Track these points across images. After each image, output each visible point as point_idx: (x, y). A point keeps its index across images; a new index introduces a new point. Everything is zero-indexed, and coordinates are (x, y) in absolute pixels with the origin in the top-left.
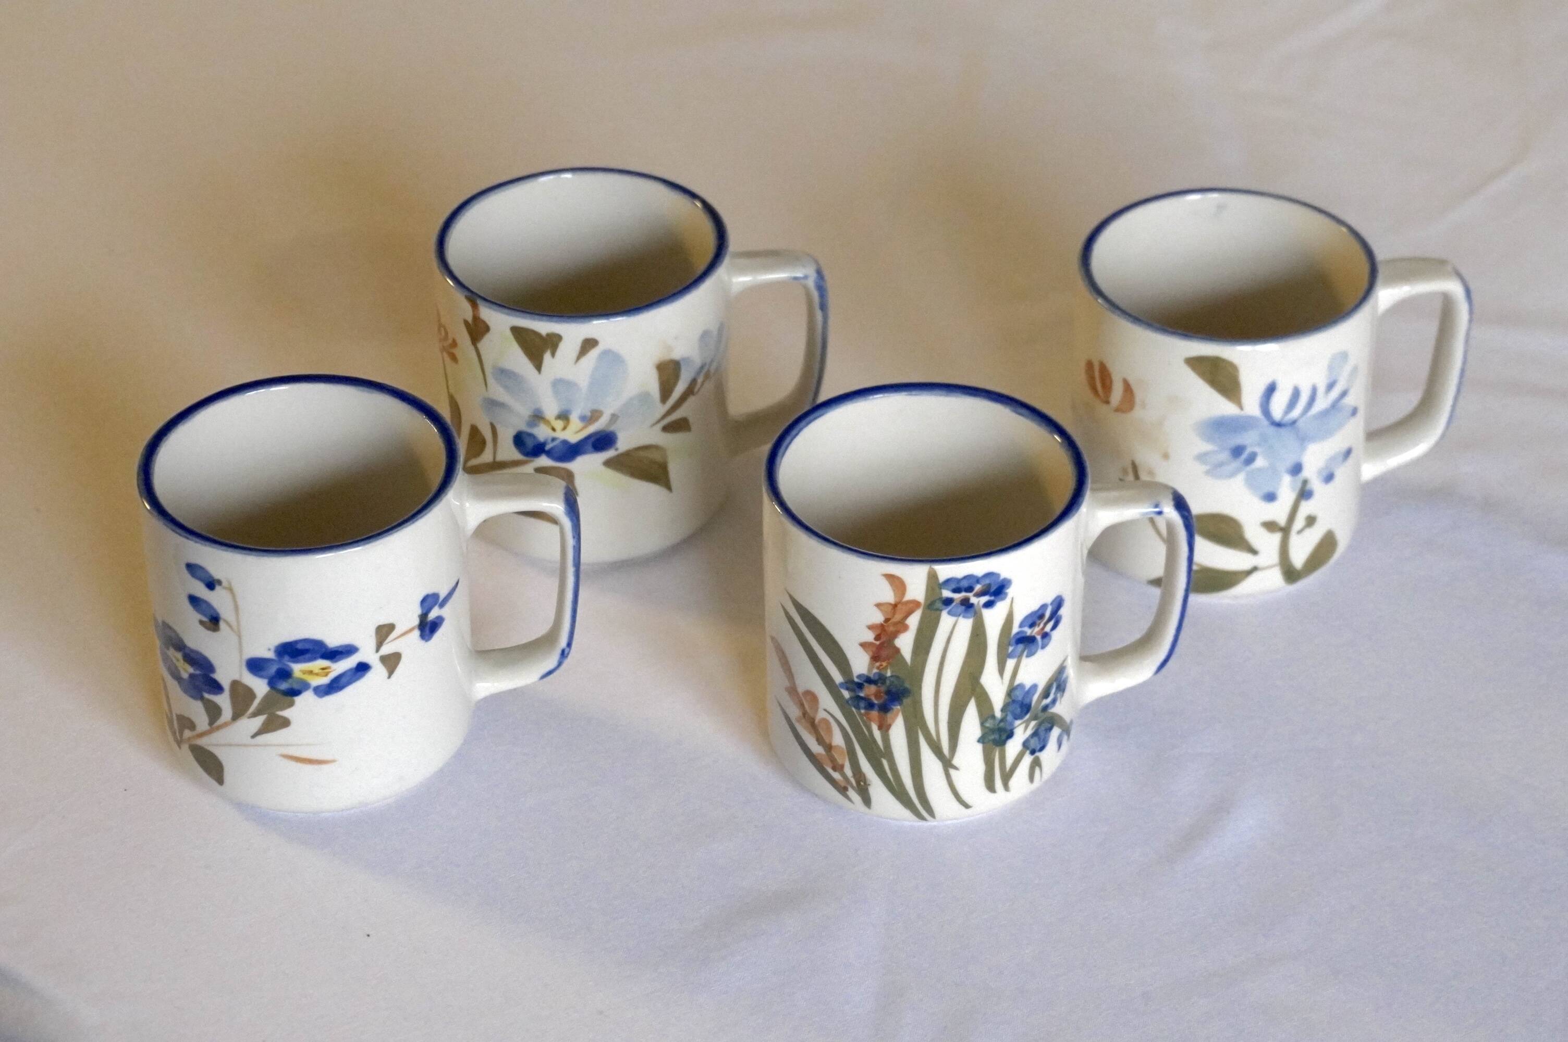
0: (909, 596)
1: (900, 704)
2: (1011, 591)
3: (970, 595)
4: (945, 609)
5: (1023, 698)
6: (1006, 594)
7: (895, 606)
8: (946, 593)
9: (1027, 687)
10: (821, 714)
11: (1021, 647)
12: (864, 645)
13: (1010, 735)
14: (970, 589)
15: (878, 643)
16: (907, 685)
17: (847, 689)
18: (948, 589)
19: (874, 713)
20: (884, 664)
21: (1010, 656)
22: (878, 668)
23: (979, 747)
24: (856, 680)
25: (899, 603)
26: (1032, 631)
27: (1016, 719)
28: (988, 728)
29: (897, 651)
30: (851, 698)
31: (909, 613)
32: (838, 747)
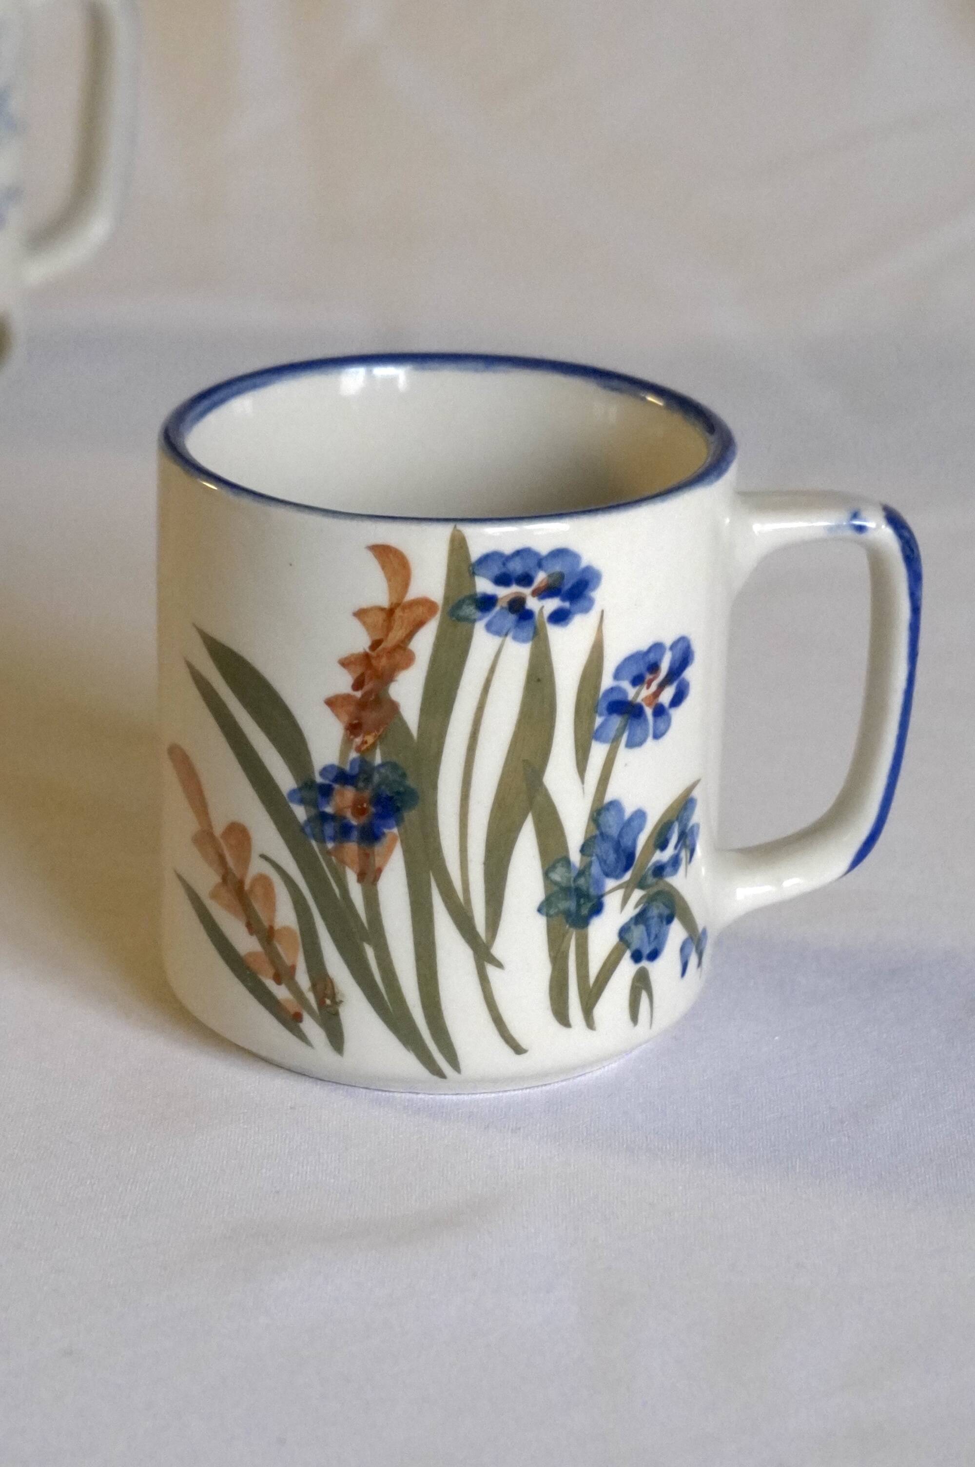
0: (414, 592)
1: (398, 824)
2: (601, 596)
3: (526, 591)
4: (480, 619)
5: (620, 835)
6: (591, 602)
7: (390, 612)
8: (484, 586)
9: (629, 811)
10: (257, 867)
11: (617, 721)
12: (332, 703)
13: (597, 909)
14: (526, 580)
15: (358, 694)
16: (411, 782)
17: (302, 802)
18: (484, 576)
19: (352, 848)
20: (370, 739)
21: (597, 736)
22: (358, 749)
23: (540, 923)
24: (319, 779)
25: (398, 605)
26: (638, 694)
27: (607, 875)
28: (556, 883)
29: (394, 707)
30: (309, 820)
31: (419, 624)
32: (287, 929)
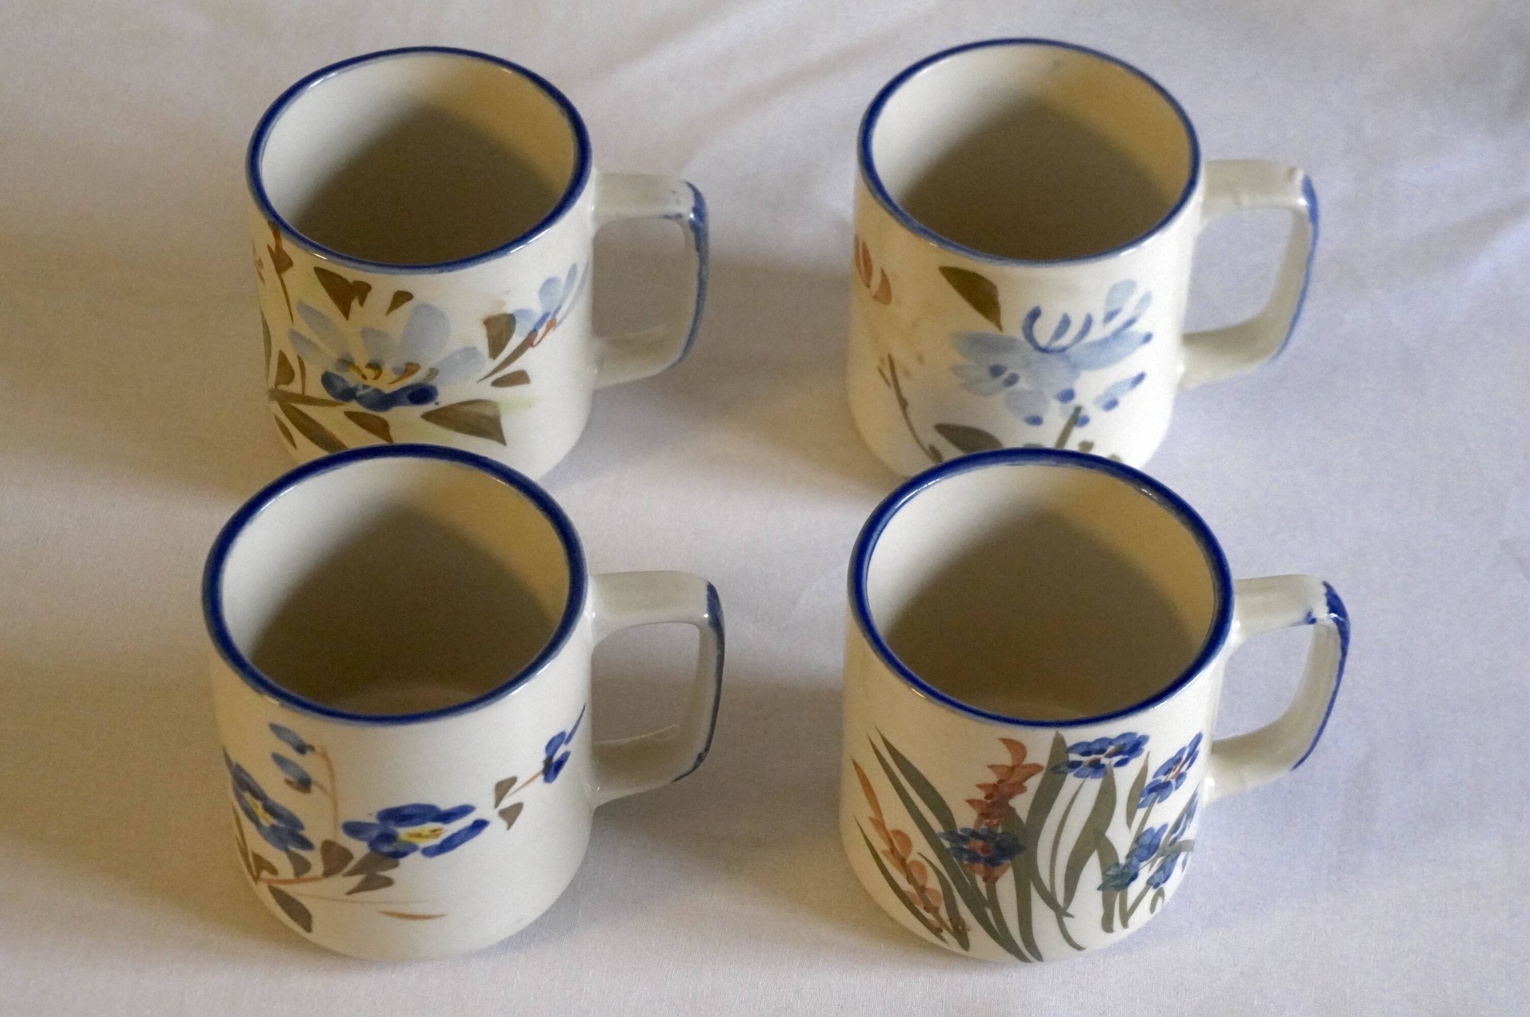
0: (1029, 760)
1: (1011, 860)
2: (1147, 747)
3: (1101, 756)
4: (1071, 772)
5: (1151, 841)
6: (1142, 751)
7: (1012, 769)
8: (1074, 757)
9: (1156, 831)
10: (913, 857)
11: (1154, 794)
12: (971, 802)
13: (1134, 877)
14: (1102, 751)
15: (989, 801)
16: (1021, 842)
17: (948, 839)
18: (1075, 753)
19: (980, 866)
20: (995, 822)
21: (1141, 806)
22: (987, 824)
23: (1099, 895)
24: (960, 833)
25: (1018, 765)
26: (1168, 777)
27: (1141, 861)
28: (1109, 875)
29: (1012, 810)
30: (953, 848)
31: (1031, 775)
32: (933, 891)
